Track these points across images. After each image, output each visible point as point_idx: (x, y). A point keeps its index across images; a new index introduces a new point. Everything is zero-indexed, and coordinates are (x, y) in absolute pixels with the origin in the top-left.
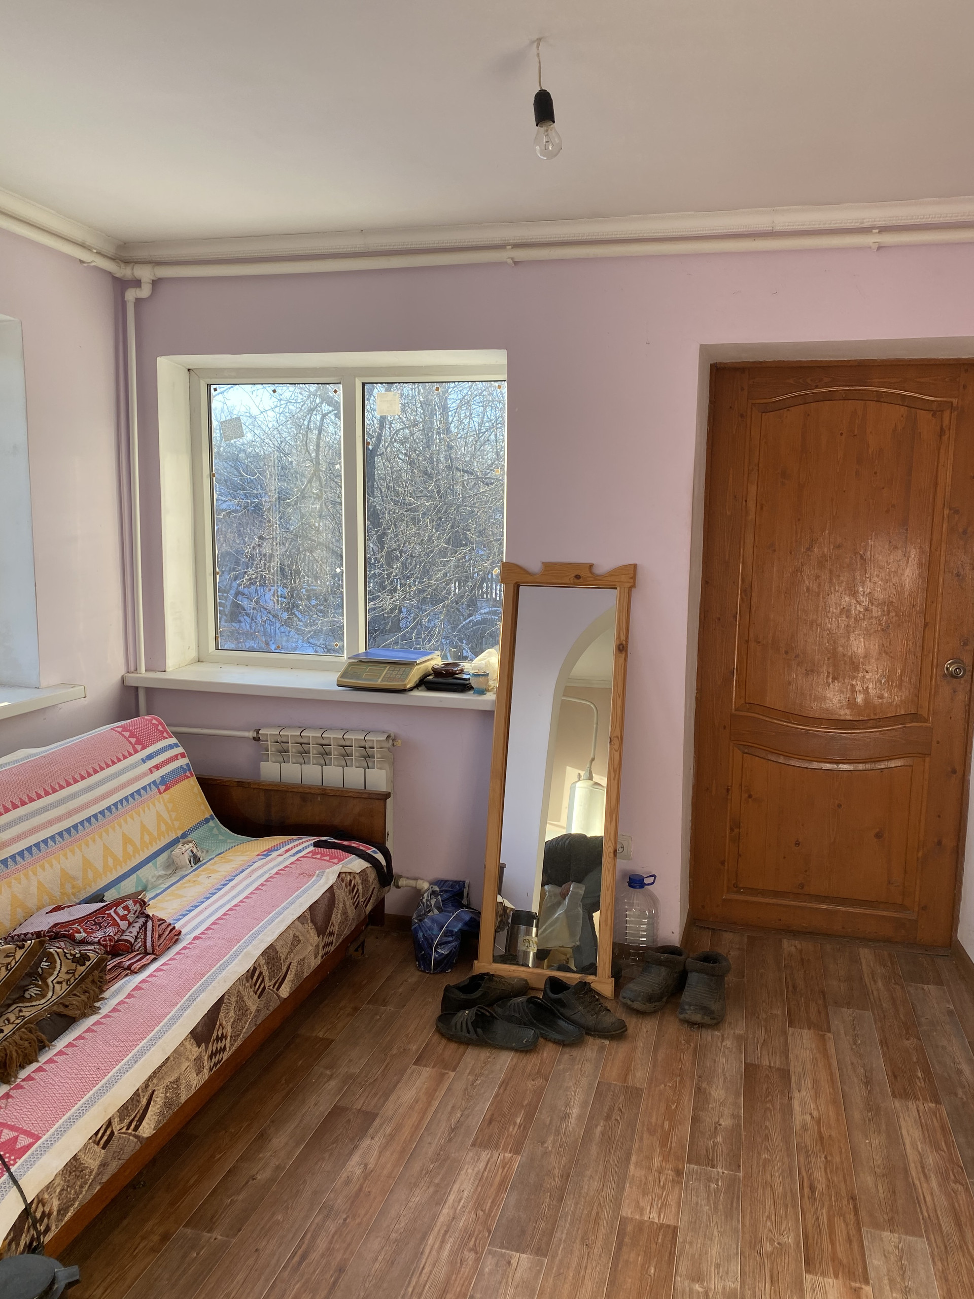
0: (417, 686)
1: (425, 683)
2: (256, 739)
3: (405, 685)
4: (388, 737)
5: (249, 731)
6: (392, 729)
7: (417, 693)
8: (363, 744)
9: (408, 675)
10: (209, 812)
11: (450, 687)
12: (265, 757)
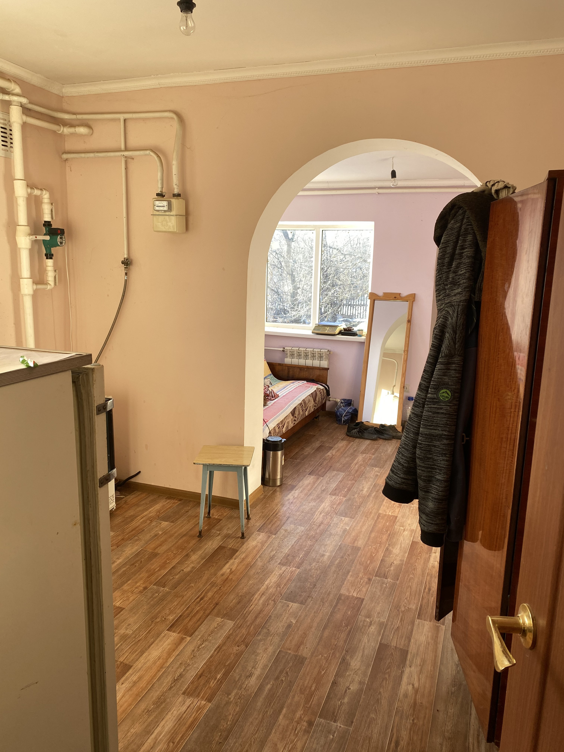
0: (338, 334)
1: (341, 333)
2: (283, 351)
3: (335, 333)
4: (328, 351)
5: (281, 348)
6: (329, 348)
7: (338, 336)
8: (320, 353)
9: (336, 330)
10: (271, 373)
11: (350, 334)
12: (286, 357)
